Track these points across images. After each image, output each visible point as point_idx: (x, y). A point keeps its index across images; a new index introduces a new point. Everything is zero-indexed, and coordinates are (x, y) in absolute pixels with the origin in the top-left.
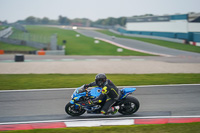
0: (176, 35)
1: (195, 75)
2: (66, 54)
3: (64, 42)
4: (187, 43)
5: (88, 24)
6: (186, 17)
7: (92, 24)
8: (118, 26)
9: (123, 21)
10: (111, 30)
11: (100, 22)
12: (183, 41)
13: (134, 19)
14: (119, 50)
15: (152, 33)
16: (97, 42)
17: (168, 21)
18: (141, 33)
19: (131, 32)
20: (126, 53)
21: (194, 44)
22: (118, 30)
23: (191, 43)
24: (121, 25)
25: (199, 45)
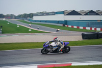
0: (58, 22)
2: (2, 33)
3: (1, 27)
4: (64, 26)
7: (16, 17)
8: (29, 18)
9: (31, 15)
10: (25, 20)
11: (20, 16)
12: (62, 25)
13: (37, 14)
14: (30, 30)
15: (46, 21)
16: (18, 26)
17: (54, 15)
18: (40, 21)
19: (36, 21)
20: (33, 32)
21: (68, 26)
22: (29, 20)
23: (66, 26)
24: (30, 17)
25: (70, 26)
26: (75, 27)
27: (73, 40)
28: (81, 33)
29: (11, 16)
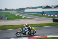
0: (39, 13)
1: (45, 24)
2: (7, 19)
3: (7, 16)
4: (42, 14)
5: (13, 10)
6: (42, 7)
7: (15, 10)
8: (22, 11)
9: (23, 9)
10: (20, 12)
11: (17, 10)
13: (27, 8)
14: (23, 18)
15: (32, 12)
16: (16, 15)
18: (29, 12)
19: (26, 12)
21: (44, 15)
23: (43, 15)
24: (23, 10)
25: (46, 15)
26: (49, 15)
27: (47, 23)
28: (52, 18)
29: (12, 10)
